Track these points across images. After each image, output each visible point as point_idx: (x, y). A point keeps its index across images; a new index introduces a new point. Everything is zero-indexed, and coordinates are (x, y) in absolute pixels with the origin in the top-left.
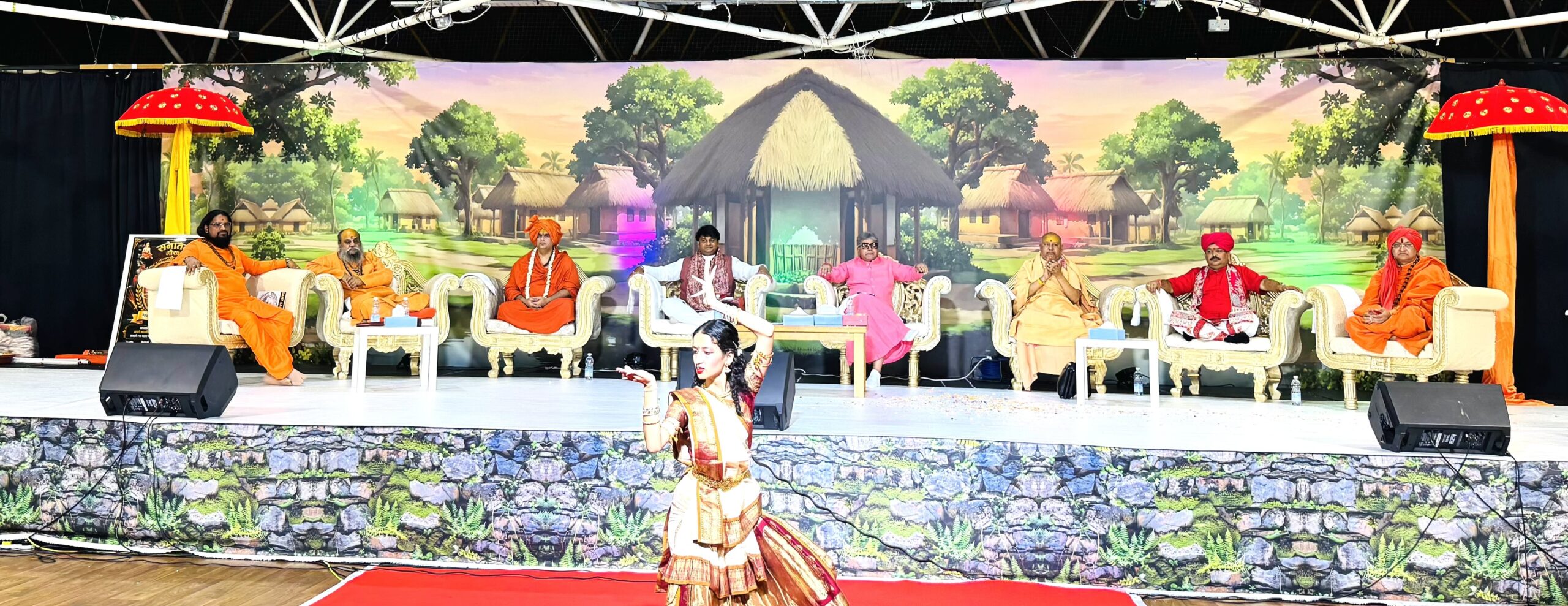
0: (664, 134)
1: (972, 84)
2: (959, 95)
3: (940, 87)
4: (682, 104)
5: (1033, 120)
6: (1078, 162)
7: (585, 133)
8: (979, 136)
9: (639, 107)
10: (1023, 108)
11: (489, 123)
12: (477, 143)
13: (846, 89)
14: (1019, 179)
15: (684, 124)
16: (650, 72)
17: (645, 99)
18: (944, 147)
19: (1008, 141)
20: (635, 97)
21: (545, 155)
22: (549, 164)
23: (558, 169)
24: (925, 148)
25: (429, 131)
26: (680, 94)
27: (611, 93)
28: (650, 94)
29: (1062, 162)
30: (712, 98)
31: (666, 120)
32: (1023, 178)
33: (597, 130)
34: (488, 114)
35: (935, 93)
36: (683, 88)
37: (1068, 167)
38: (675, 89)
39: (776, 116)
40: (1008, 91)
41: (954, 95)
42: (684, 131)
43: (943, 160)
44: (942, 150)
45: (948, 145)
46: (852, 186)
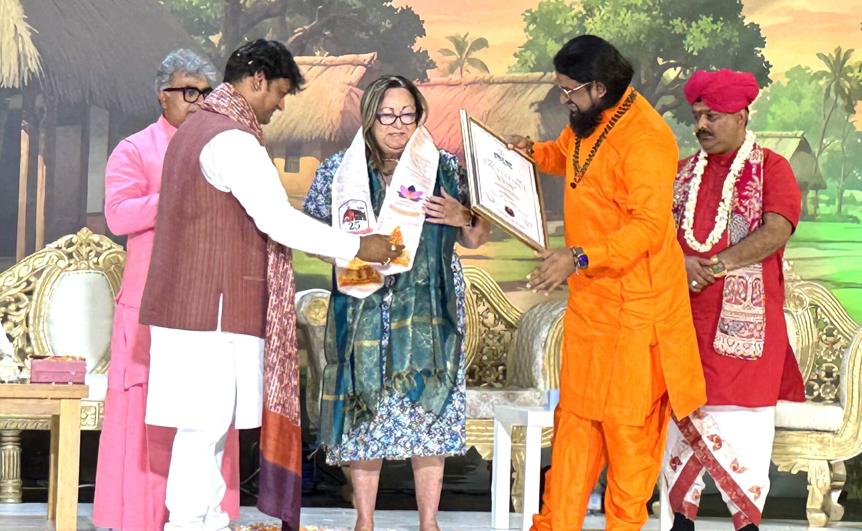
6: (477, 55)
29: (447, 52)
37: (459, 64)
43: (211, 38)
44: (209, 17)
45: (221, 8)
46: (17, 86)
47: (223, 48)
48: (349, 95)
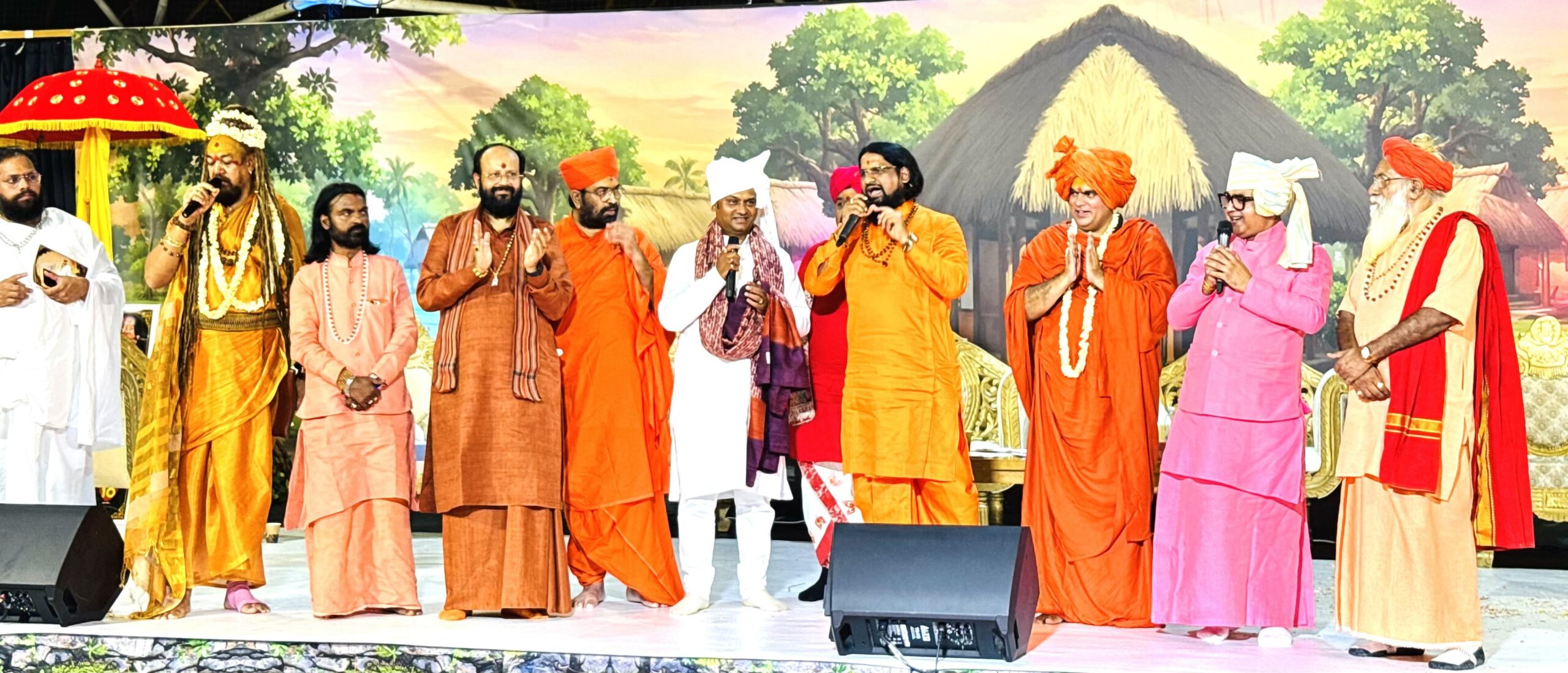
0: (867, 126)
1: (1409, 25)
2: (1384, 44)
3: (1350, 32)
4: (897, 75)
5: (1521, 85)
7: (736, 127)
8: (1421, 118)
9: (823, 81)
10: (1503, 64)
11: (580, 114)
12: (561, 147)
13: (1181, 40)
14: (1495, 191)
15: (900, 109)
16: (841, 22)
17: (833, 67)
18: (1360, 137)
19: (1476, 123)
20: (816, 64)
21: (671, 164)
22: (677, 180)
23: (693, 188)
24: (1322, 140)
25: (485, 127)
26: (893, 57)
27: (777, 58)
28: (842, 58)
30: (946, 62)
31: (870, 101)
32: (1503, 189)
33: (754, 121)
34: (577, 98)
35: (1340, 42)
36: (897, 47)
38: (884, 49)
39: (1057, 91)
40: (1476, 34)
41: (1375, 45)
42: (901, 120)
43: (1355, 159)
44: (1353, 142)
45: (1364, 134)
46: (1192, 209)
47: (1367, 167)
48: (1484, 200)
